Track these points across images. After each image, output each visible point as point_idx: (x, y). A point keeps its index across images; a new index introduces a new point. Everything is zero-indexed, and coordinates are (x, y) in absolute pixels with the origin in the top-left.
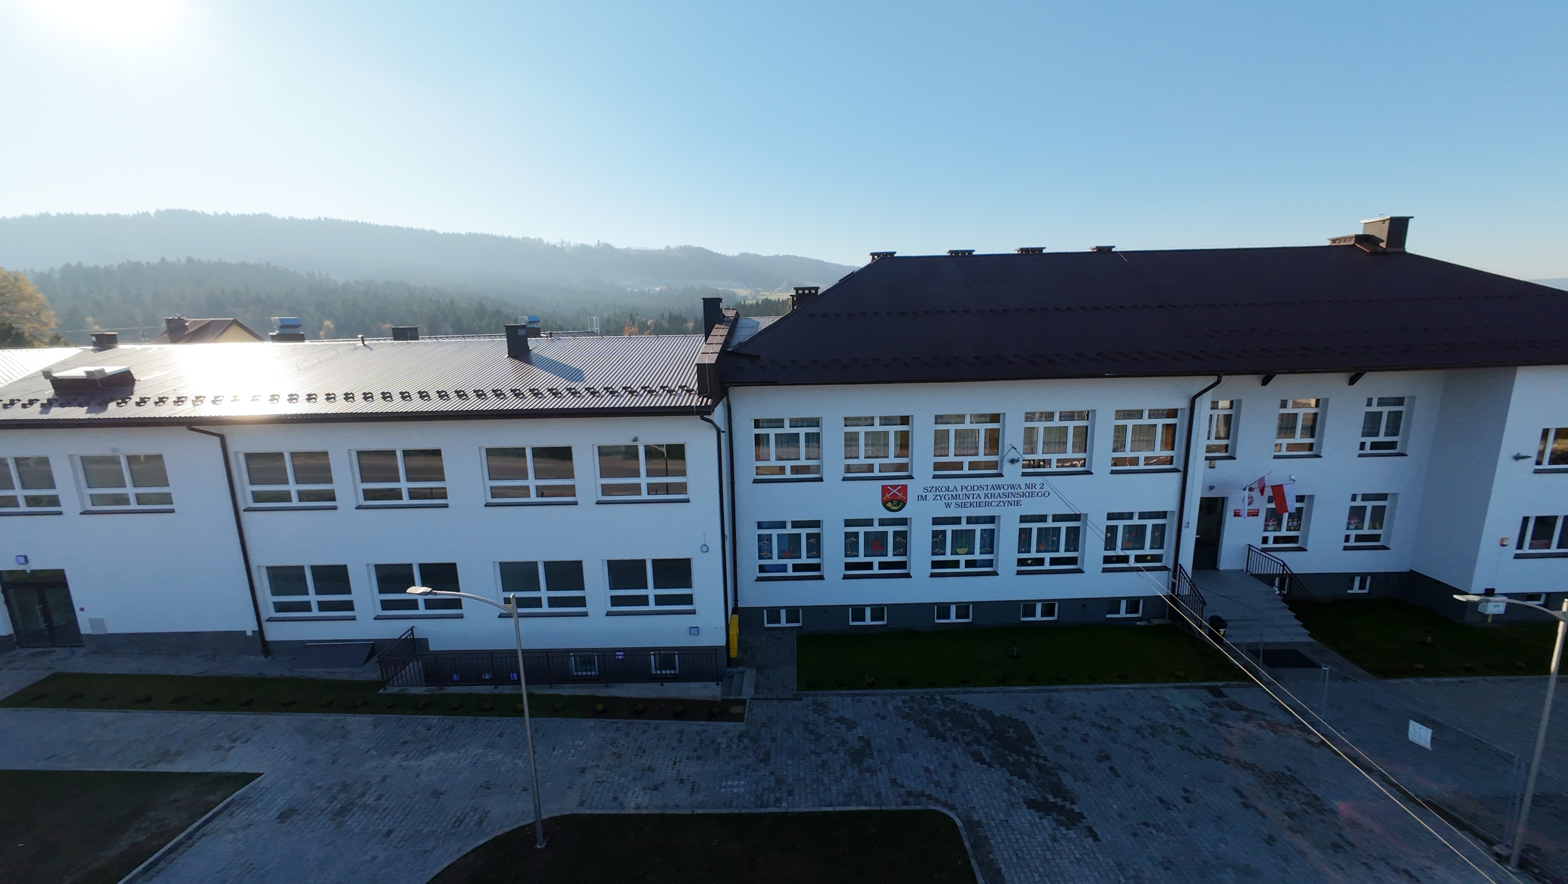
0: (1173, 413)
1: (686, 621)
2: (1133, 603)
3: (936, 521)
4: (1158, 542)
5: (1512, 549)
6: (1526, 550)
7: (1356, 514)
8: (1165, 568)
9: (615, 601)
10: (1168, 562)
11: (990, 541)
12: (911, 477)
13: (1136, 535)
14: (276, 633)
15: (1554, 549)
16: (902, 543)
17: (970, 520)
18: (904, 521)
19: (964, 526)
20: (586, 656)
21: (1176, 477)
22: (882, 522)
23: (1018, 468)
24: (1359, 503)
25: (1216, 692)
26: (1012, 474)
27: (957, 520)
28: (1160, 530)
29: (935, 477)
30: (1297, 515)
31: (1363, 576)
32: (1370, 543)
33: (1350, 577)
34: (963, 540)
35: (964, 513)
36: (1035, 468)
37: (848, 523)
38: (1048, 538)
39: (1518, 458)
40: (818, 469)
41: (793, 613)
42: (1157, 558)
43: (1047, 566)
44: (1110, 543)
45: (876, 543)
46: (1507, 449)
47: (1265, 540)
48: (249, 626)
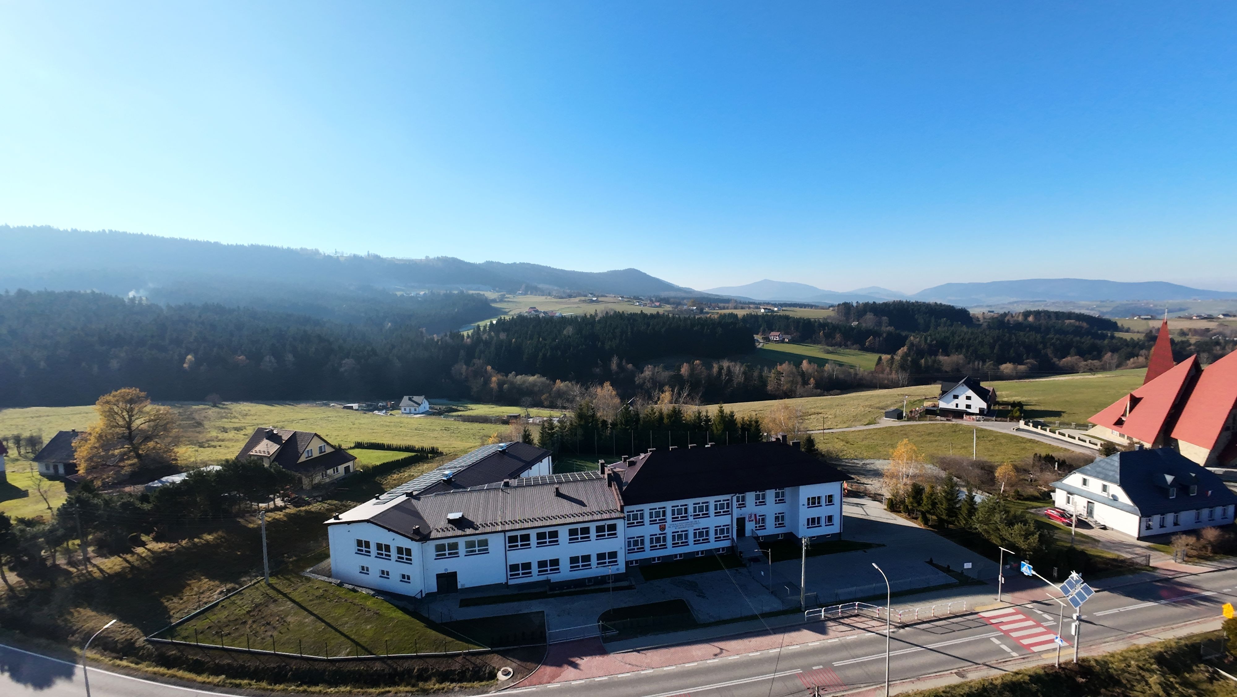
0: (728, 500)
1: (616, 567)
2: (723, 549)
3: (673, 533)
4: (728, 532)
5: (806, 526)
6: (810, 526)
7: (777, 518)
8: (730, 539)
9: (598, 564)
10: (730, 537)
11: (686, 536)
12: (666, 522)
13: (722, 531)
14: (511, 582)
15: (816, 525)
16: (665, 539)
17: (681, 532)
18: (665, 534)
19: (680, 533)
20: (590, 579)
21: (730, 516)
22: (659, 534)
23: (692, 517)
24: (777, 515)
25: (737, 570)
26: (691, 519)
27: (678, 532)
28: (728, 529)
29: (673, 521)
30: (763, 520)
31: (782, 534)
32: (781, 525)
33: (779, 534)
34: (680, 537)
35: (680, 530)
36: (696, 516)
37: (651, 535)
38: (701, 534)
39: (803, 505)
40: (642, 522)
41: (637, 561)
42: (728, 536)
43: (701, 541)
44: (716, 534)
45: (658, 540)
46: (801, 503)
47: (756, 527)
48: (503, 581)
